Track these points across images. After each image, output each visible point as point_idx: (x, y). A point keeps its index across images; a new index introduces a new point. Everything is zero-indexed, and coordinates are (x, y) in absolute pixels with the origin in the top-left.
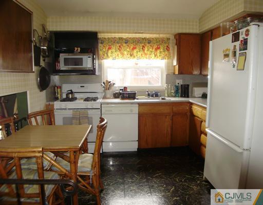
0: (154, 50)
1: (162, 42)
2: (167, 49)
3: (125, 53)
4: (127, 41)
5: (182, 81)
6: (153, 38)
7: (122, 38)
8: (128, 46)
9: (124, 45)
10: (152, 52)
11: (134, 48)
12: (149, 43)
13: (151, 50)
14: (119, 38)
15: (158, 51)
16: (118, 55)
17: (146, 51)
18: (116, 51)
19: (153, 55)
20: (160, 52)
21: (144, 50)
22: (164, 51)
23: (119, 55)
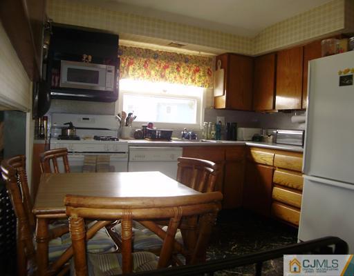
0: (191, 73)
1: (203, 63)
2: (208, 73)
3: (153, 72)
4: (156, 56)
5: (223, 118)
6: (191, 56)
7: (150, 50)
8: (157, 62)
9: (152, 60)
10: (188, 75)
11: (166, 67)
12: (186, 62)
13: (187, 72)
14: (146, 50)
15: (197, 75)
16: (143, 74)
17: (181, 73)
18: (140, 69)
19: (190, 80)
20: (200, 76)
21: (179, 71)
22: (205, 76)
23: (145, 75)
